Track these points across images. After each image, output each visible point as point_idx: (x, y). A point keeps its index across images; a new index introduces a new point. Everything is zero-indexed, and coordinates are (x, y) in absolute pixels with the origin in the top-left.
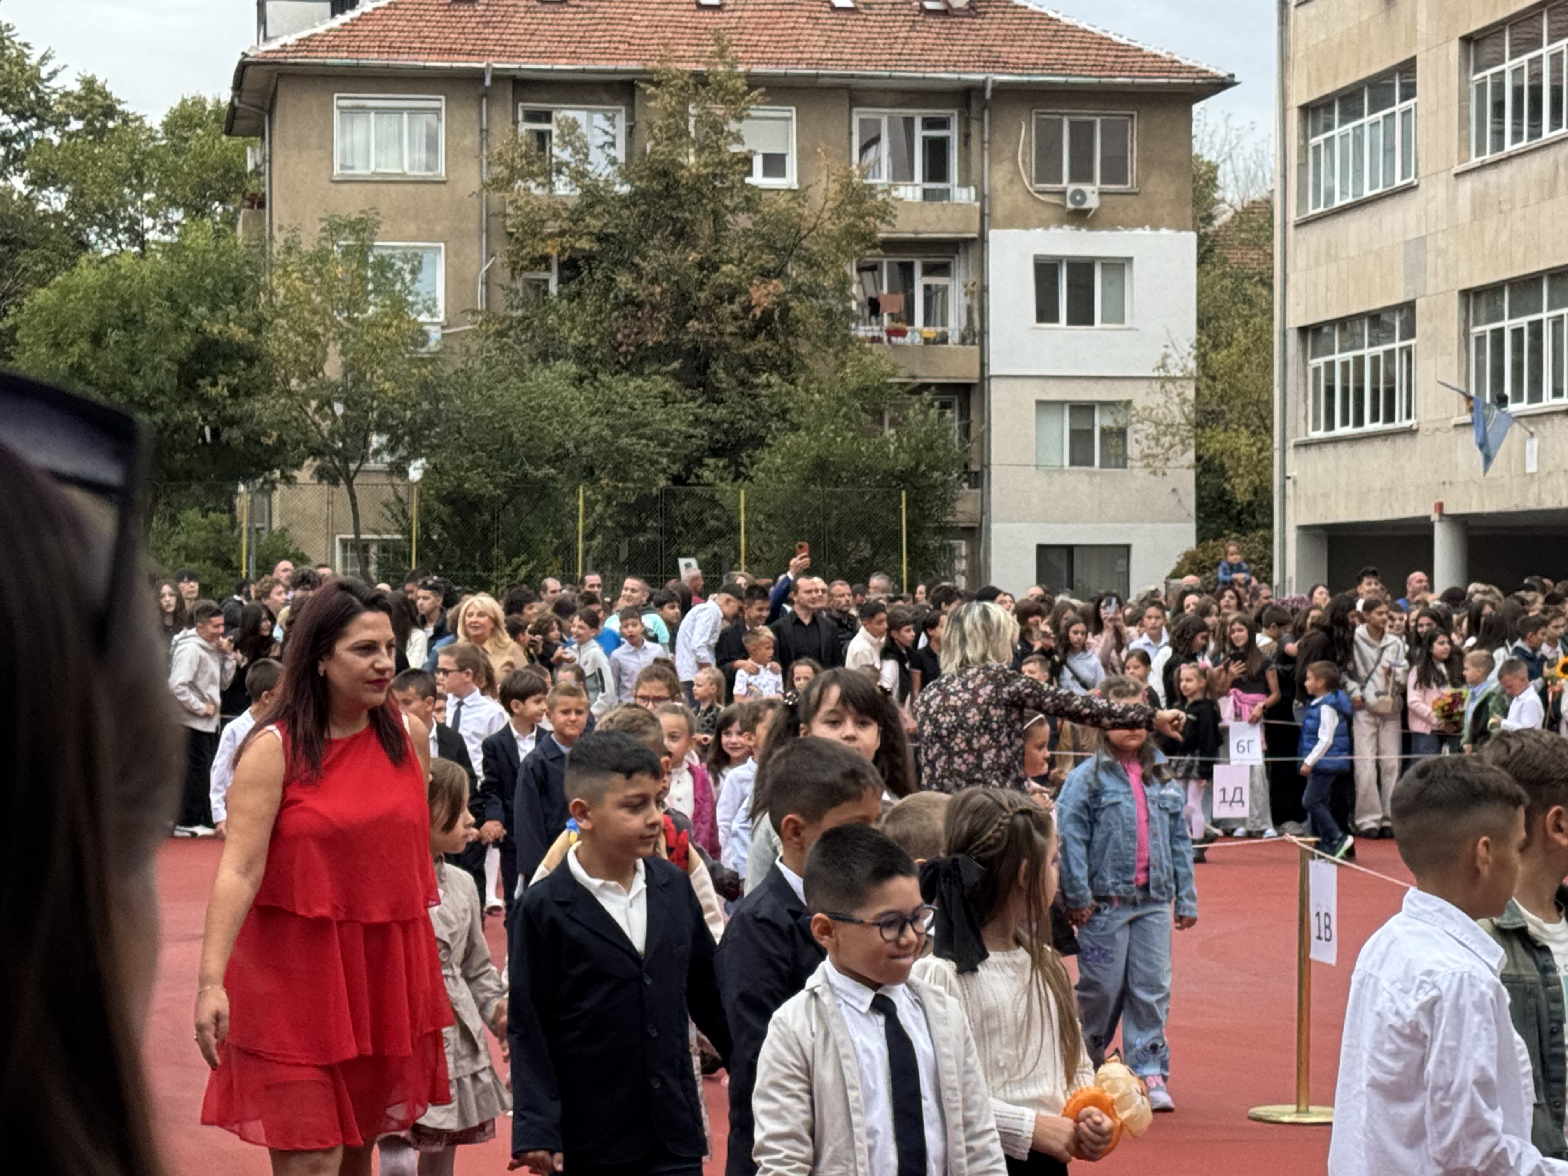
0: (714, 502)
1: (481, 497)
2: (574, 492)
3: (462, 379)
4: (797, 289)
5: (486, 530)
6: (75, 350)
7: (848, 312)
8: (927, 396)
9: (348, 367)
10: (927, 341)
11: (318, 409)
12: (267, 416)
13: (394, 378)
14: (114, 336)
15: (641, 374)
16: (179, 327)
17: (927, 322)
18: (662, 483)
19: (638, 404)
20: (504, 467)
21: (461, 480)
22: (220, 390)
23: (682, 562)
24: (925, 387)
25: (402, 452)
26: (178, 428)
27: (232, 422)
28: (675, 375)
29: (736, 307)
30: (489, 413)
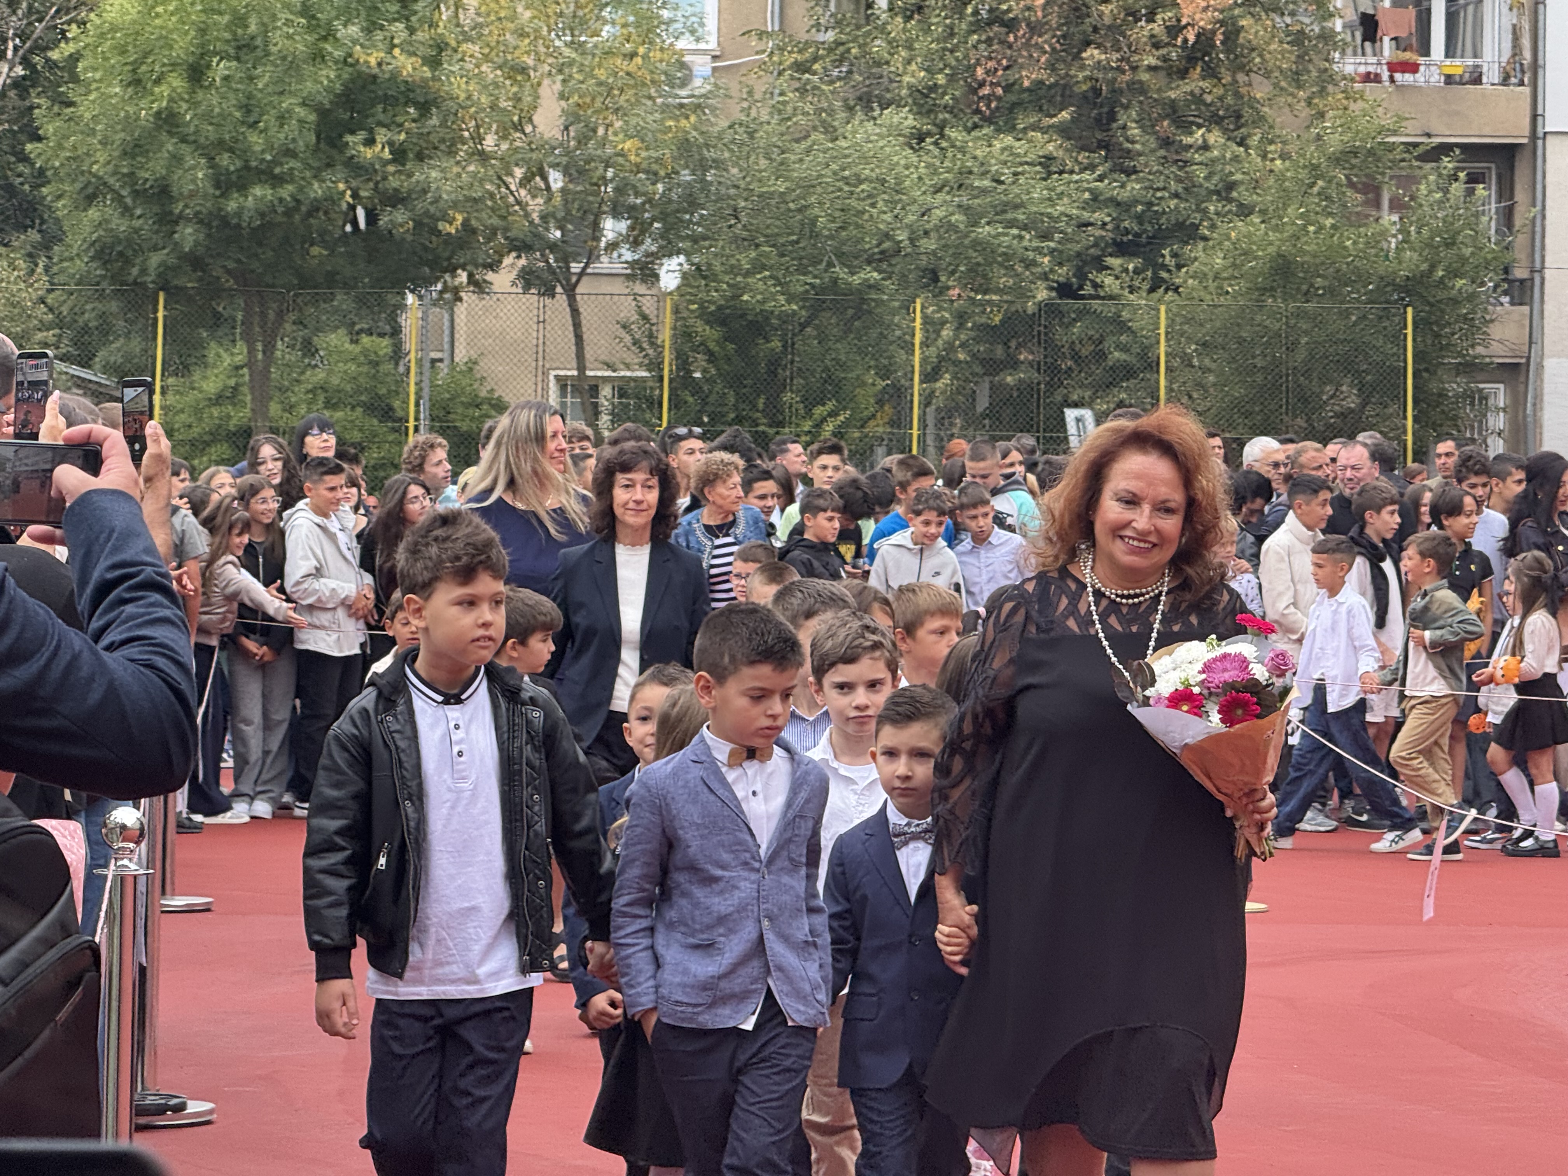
0: (1121, 326)
1: (767, 316)
2: (907, 307)
3: (741, 135)
5: (774, 364)
6: (163, 90)
7: (1327, 36)
8: (1448, 163)
9: (572, 118)
10: (1449, 80)
11: (525, 181)
12: (448, 191)
13: (639, 134)
14: (220, 68)
15: (1011, 129)
16: (318, 57)
17: (1450, 52)
18: (1042, 294)
19: (1007, 175)
20: (802, 269)
21: (737, 290)
22: (380, 151)
23: (1071, 414)
24: (1445, 149)
25: (649, 245)
26: (315, 208)
27: (396, 199)
28: (1064, 131)
29: (1157, 28)
30: (781, 186)
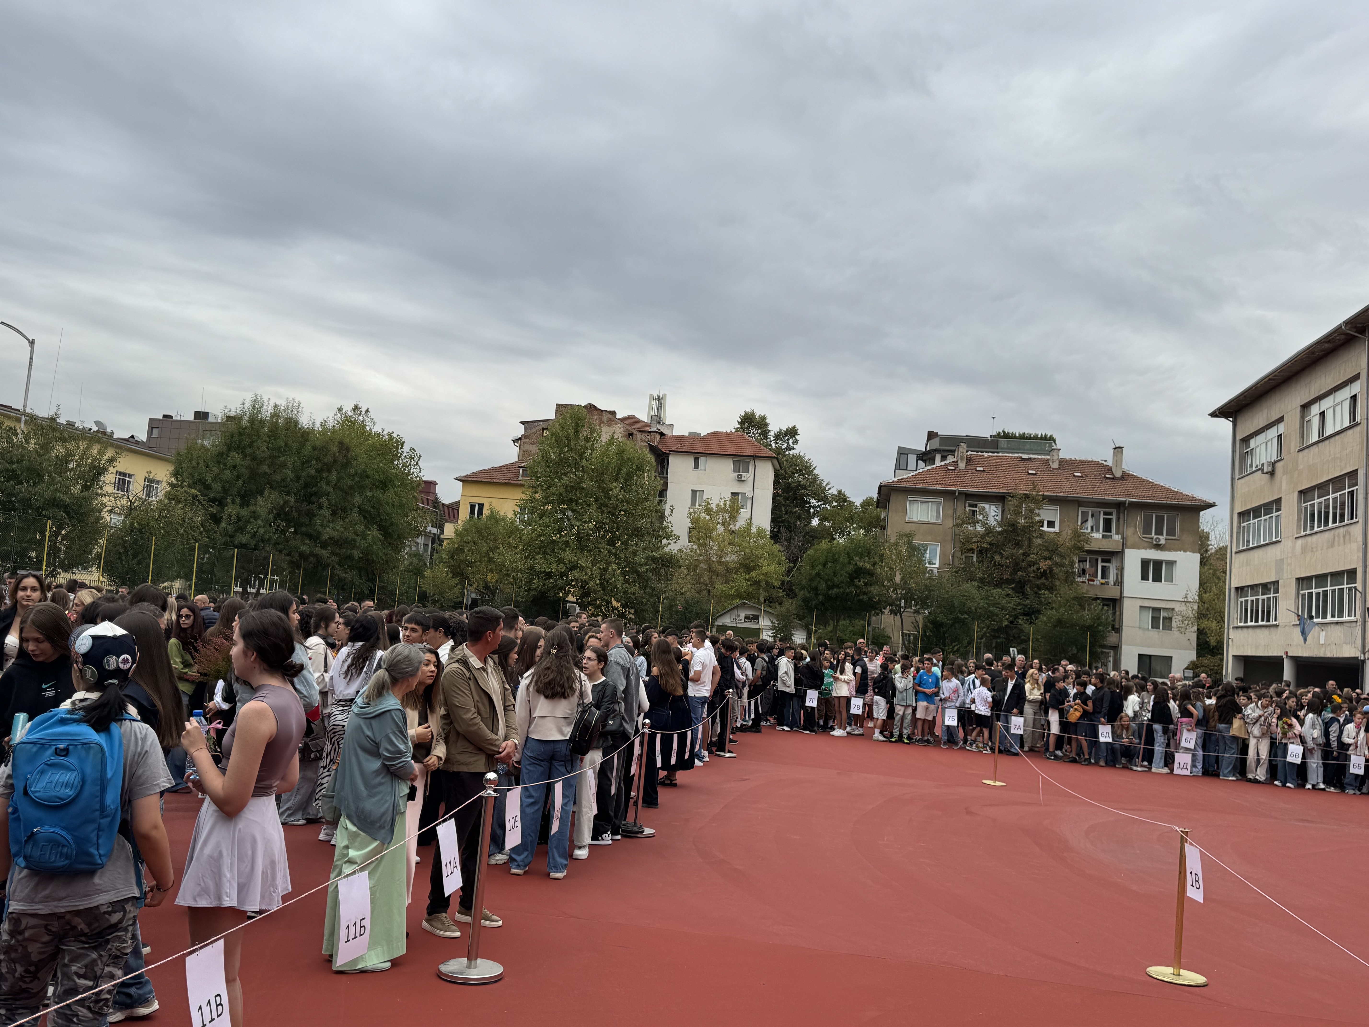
0: (1022, 631)
1: (943, 623)
2: (974, 624)
3: (939, 585)
4: (1056, 564)
5: (944, 634)
6: (818, 568)
7: (1073, 573)
8: (1099, 601)
9: (902, 579)
10: (1102, 584)
11: (893, 592)
12: (875, 592)
13: (916, 583)
14: (829, 564)
15: (1001, 587)
16: (849, 563)
17: (1102, 578)
18: (1006, 623)
19: (997, 597)
20: (951, 614)
21: (936, 617)
22: (861, 583)
23: (1011, 649)
24: (1099, 598)
25: (918, 607)
26: (847, 594)
27: (865, 593)
28: (1012, 589)
29: (1035, 568)
30: (947, 596)
